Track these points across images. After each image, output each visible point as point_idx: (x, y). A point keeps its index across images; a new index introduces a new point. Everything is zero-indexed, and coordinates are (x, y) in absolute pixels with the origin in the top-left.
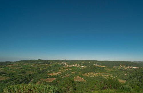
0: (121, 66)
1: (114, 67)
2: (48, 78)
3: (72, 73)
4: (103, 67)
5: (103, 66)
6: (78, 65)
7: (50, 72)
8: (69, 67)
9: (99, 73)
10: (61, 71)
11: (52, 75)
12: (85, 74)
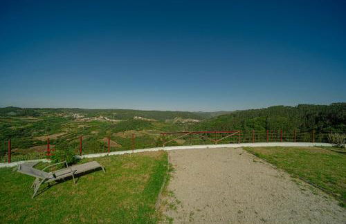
0: (176, 120)
1: (167, 121)
2: (34, 145)
3: (93, 132)
5: (149, 120)
6: (104, 118)
7: (40, 134)
8: (85, 123)
9: (144, 131)
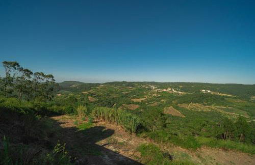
2: (130, 104)
3: (163, 101)
4: (224, 96)
6: (171, 90)
8: (158, 92)
10: (146, 96)
11: (135, 100)
12: (184, 105)
